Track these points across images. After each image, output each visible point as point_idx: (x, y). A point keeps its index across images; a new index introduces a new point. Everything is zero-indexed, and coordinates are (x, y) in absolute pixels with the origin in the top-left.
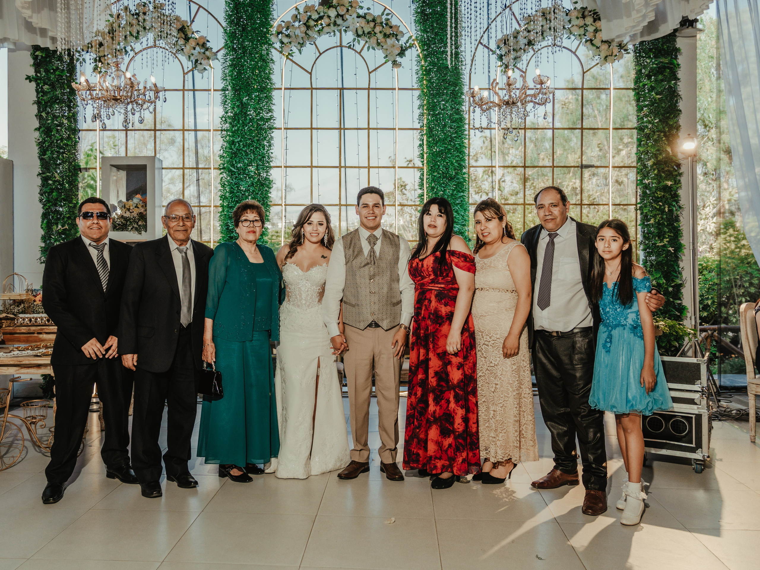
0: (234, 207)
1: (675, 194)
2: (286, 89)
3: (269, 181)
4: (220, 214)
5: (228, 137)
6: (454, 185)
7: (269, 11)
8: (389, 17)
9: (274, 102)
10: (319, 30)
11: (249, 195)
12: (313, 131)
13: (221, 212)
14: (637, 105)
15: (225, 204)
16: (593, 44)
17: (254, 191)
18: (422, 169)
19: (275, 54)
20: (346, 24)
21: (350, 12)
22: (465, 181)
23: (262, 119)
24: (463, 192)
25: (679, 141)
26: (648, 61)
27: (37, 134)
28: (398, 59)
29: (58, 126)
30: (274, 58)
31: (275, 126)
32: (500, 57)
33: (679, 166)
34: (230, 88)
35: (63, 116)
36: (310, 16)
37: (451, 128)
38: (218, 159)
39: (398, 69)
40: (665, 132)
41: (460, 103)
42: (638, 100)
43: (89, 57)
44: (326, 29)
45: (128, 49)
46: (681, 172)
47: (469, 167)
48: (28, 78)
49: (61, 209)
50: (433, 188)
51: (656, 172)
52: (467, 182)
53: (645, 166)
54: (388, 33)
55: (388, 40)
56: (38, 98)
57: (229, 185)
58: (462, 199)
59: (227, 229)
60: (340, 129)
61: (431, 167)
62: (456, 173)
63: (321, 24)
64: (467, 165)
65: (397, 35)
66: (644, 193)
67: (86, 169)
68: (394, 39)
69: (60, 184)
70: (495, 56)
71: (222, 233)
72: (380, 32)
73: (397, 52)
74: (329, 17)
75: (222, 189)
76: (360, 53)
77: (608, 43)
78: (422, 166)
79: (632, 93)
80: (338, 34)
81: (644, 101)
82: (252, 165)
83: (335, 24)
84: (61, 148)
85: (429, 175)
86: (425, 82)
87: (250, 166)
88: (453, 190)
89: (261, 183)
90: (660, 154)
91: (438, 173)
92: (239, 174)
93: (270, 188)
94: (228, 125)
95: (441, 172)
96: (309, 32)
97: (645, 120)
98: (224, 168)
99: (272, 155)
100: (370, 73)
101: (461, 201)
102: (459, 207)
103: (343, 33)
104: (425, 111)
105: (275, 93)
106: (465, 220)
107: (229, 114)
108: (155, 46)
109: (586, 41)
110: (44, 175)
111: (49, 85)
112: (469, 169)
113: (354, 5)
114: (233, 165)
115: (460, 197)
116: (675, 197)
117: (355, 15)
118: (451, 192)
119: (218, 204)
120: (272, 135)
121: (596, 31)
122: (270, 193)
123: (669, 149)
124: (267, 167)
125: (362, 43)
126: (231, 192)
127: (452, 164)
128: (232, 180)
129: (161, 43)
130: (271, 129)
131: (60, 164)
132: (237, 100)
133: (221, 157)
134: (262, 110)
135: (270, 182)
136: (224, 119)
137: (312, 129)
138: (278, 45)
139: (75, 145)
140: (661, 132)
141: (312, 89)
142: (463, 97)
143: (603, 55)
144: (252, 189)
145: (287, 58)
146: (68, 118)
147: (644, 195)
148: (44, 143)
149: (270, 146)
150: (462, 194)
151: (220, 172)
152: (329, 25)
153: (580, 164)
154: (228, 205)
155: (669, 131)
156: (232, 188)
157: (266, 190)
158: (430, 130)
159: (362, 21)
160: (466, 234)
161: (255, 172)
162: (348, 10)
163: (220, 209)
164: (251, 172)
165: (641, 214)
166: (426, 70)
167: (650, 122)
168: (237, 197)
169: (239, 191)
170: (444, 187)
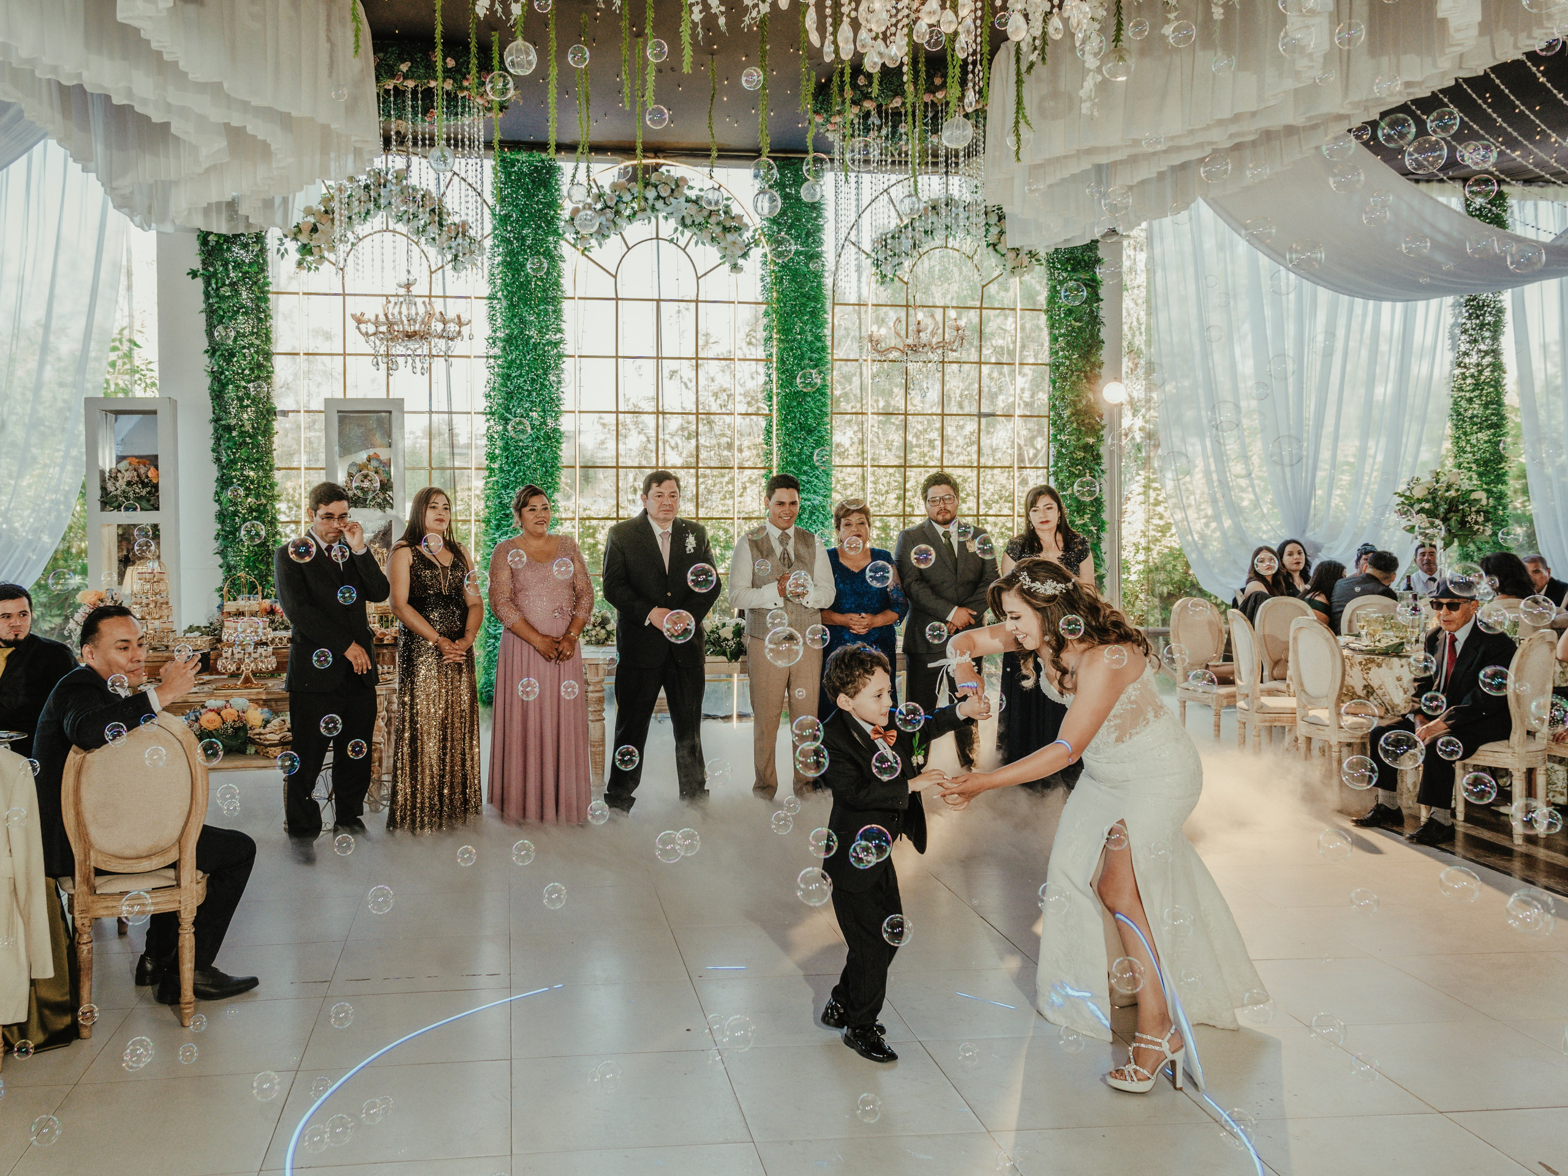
0: (510, 471)
1: (1098, 454)
2: (580, 298)
3: (560, 432)
4: (486, 481)
5: (496, 370)
6: (815, 439)
7: (556, 184)
8: (729, 202)
9: (564, 318)
10: (629, 217)
12: (620, 360)
13: (488, 477)
14: (1051, 333)
15: (494, 466)
16: (996, 250)
17: (539, 448)
18: (770, 415)
19: (566, 249)
20: (669, 209)
21: (676, 194)
22: (827, 432)
23: (549, 343)
25: (1101, 381)
26: (1065, 275)
27: (205, 359)
28: (741, 262)
29: (244, 347)
30: (564, 254)
31: (566, 353)
32: (877, 264)
33: (1101, 416)
34: (499, 294)
35: (252, 334)
36: (619, 197)
37: (811, 360)
38: (484, 399)
39: (739, 275)
40: (1085, 372)
41: (822, 326)
42: (1052, 327)
43: (292, 246)
44: (639, 215)
45: (349, 235)
46: (1103, 423)
47: (832, 414)
48: (194, 274)
49: (252, 473)
50: (786, 444)
51: (1075, 425)
52: (829, 435)
53: (1060, 416)
54: (728, 226)
55: (728, 235)
56: (210, 305)
57: (501, 439)
58: (824, 459)
60: (658, 358)
61: (783, 414)
62: (817, 424)
63: (633, 208)
64: (830, 411)
65: (740, 229)
66: (1059, 452)
67: (285, 413)
68: (736, 235)
69: (250, 437)
70: (869, 261)
72: (718, 224)
73: (741, 253)
74: (646, 199)
75: (489, 443)
76: (684, 250)
77: (1017, 251)
78: (768, 412)
79: (1043, 318)
80: (653, 220)
81: (1059, 328)
82: (535, 410)
83: (653, 208)
84: (249, 382)
85: (780, 426)
86: (775, 294)
87: (533, 411)
88: (814, 447)
89: (548, 435)
90: (1080, 401)
91: (793, 424)
93: (560, 443)
94: (497, 351)
95: (797, 422)
96: (618, 220)
97: (1061, 353)
98: (493, 414)
99: (562, 396)
100: (698, 278)
101: (823, 462)
102: (820, 470)
103: (661, 220)
104: (775, 336)
105: (566, 306)
106: (827, 489)
107: (498, 334)
108: (387, 230)
109: (988, 246)
110: (223, 422)
111: (229, 285)
112: (832, 417)
113: (681, 184)
114: (508, 410)
116: (1097, 458)
117: (683, 199)
119: (484, 466)
120: (563, 366)
121: (1002, 233)
122: (561, 450)
123: (1091, 395)
124: (557, 413)
125: (688, 234)
126: (506, 448)
127: (812, 411)
128: (508, 430)
129: (401, 227)
130: (560, 356)
131: (247, 406)
132: (514, 316)
133: (488, 396)
134: (548, 330)
135: (561, 434)
136: (493, 341)
137: (617, 357)
138: (570, 236)
139: (268, 377)
140: (1081, 371)
141: (617, 299)
142: (826, 316)
143: (1009, 267)
144: (537, 444)
145: (583, 254)
146: (258, 335)
147: (1059, 456)
148: (222, 373)
149: (559, 382)
151: (486, 419)
152: (645, 210)
153: (976, 412)
154: (500, 467)
155: (1091, 371)
156: (506, 443)
157: (555, 447)
158: (782, 361)
159: (693, 209)
161: (540, 421)
162: (672, 191)
163: (487, 473)
164: (536, 420)
165: (1057, 480)
166: (776, 278)
167: (1066, 358)
168: (514, 456)
169: (517, 446)
170: (801, 443)
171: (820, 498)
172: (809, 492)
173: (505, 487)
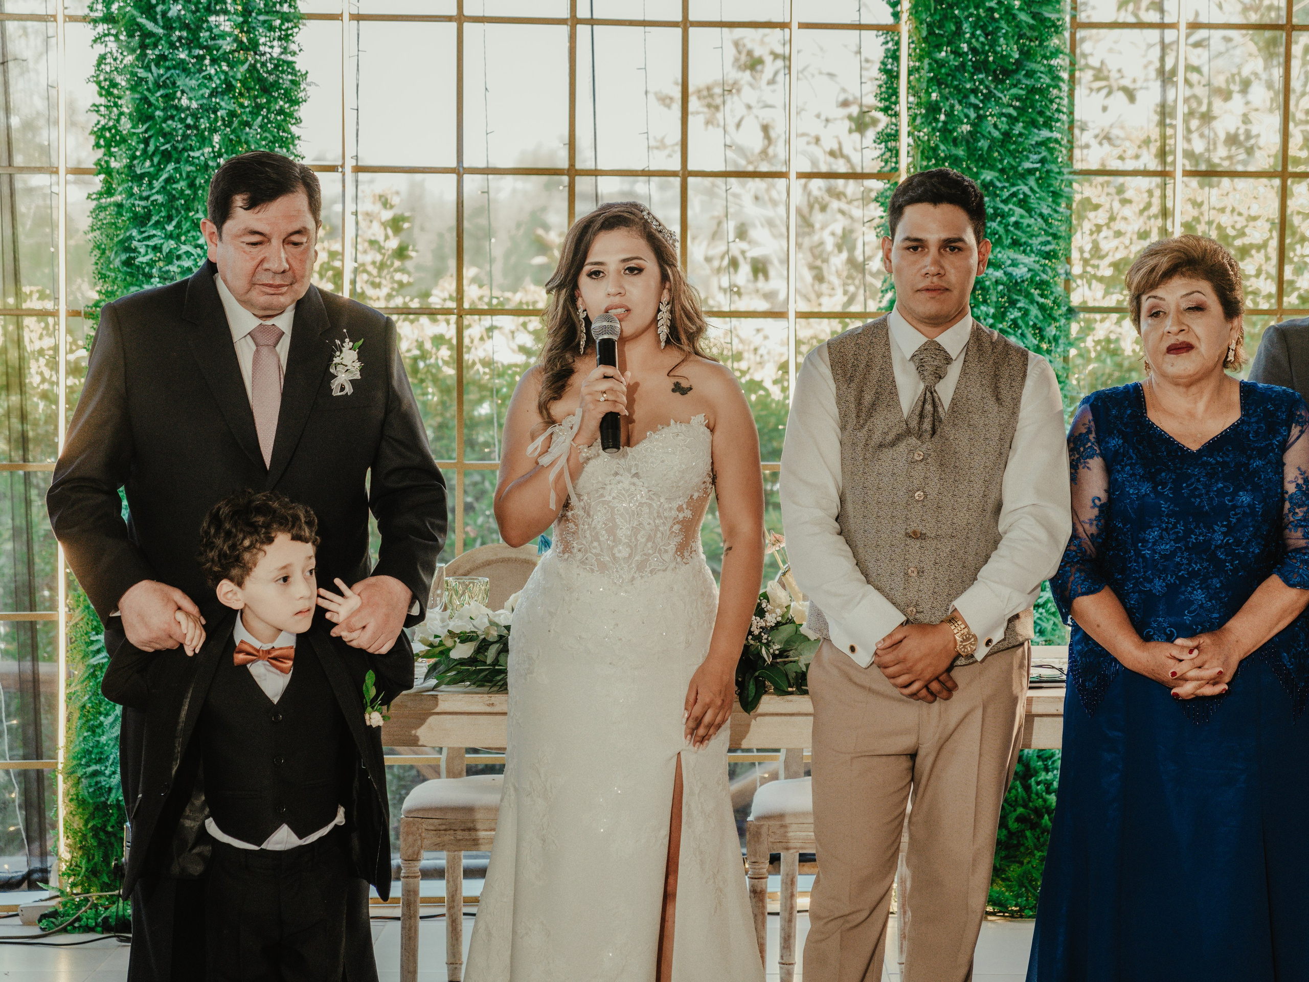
0: (153, 177)
3: (294, 73)
4: (93, 204)
6: (1018, 98)
11: (214, 130)
13: (100, 195)
15: (114, 164)
17: (232, 114)
22: (1057, 78)
24: (1048, 125)
47: (1076, 25)
50: (933, 109)
52: (1065, 87)
57: (133, 89)
58: (1044, 153)
59: (128, 263)
61: (928, 25)
62: (1026, 54)
64: (1068, 19)
71: (103, 277)
75: (103, 101)
78: (890, 20)
82: (225, 12)
85: (920, 59)
87: (217, 13)
88: (1013, 120)
89: (260, 80)
91: (957, 53)
92: (172, 45)
93: (295, 102)
95: (965, 47)
98: (109, 19)
101: (1043, 161)
102: (1032, 182)
106: (1055, 236)
112: (1073, 35)
114: (148, 10)
115: (1039, 144)
118: (1004, 127)
119: (90, 164)
122: (298, 121)
124: (285, 18)
126: (143, 115)
128: (148, 68)
135: (297, 78)
144: (226, 105)
150: (1045, 133)
151: (93, 34)
154: (130, 167)
156: (145, 100)
157: (281, 112)
160: (1059, 289)
161: (236, 39)
163: (97, 183)
164: (223, 36)
168: (164, 135)
169: (172, 109)
170: (976, 107)
171: (1030, 260)
172: (998, 242)
173: (141, 220)
